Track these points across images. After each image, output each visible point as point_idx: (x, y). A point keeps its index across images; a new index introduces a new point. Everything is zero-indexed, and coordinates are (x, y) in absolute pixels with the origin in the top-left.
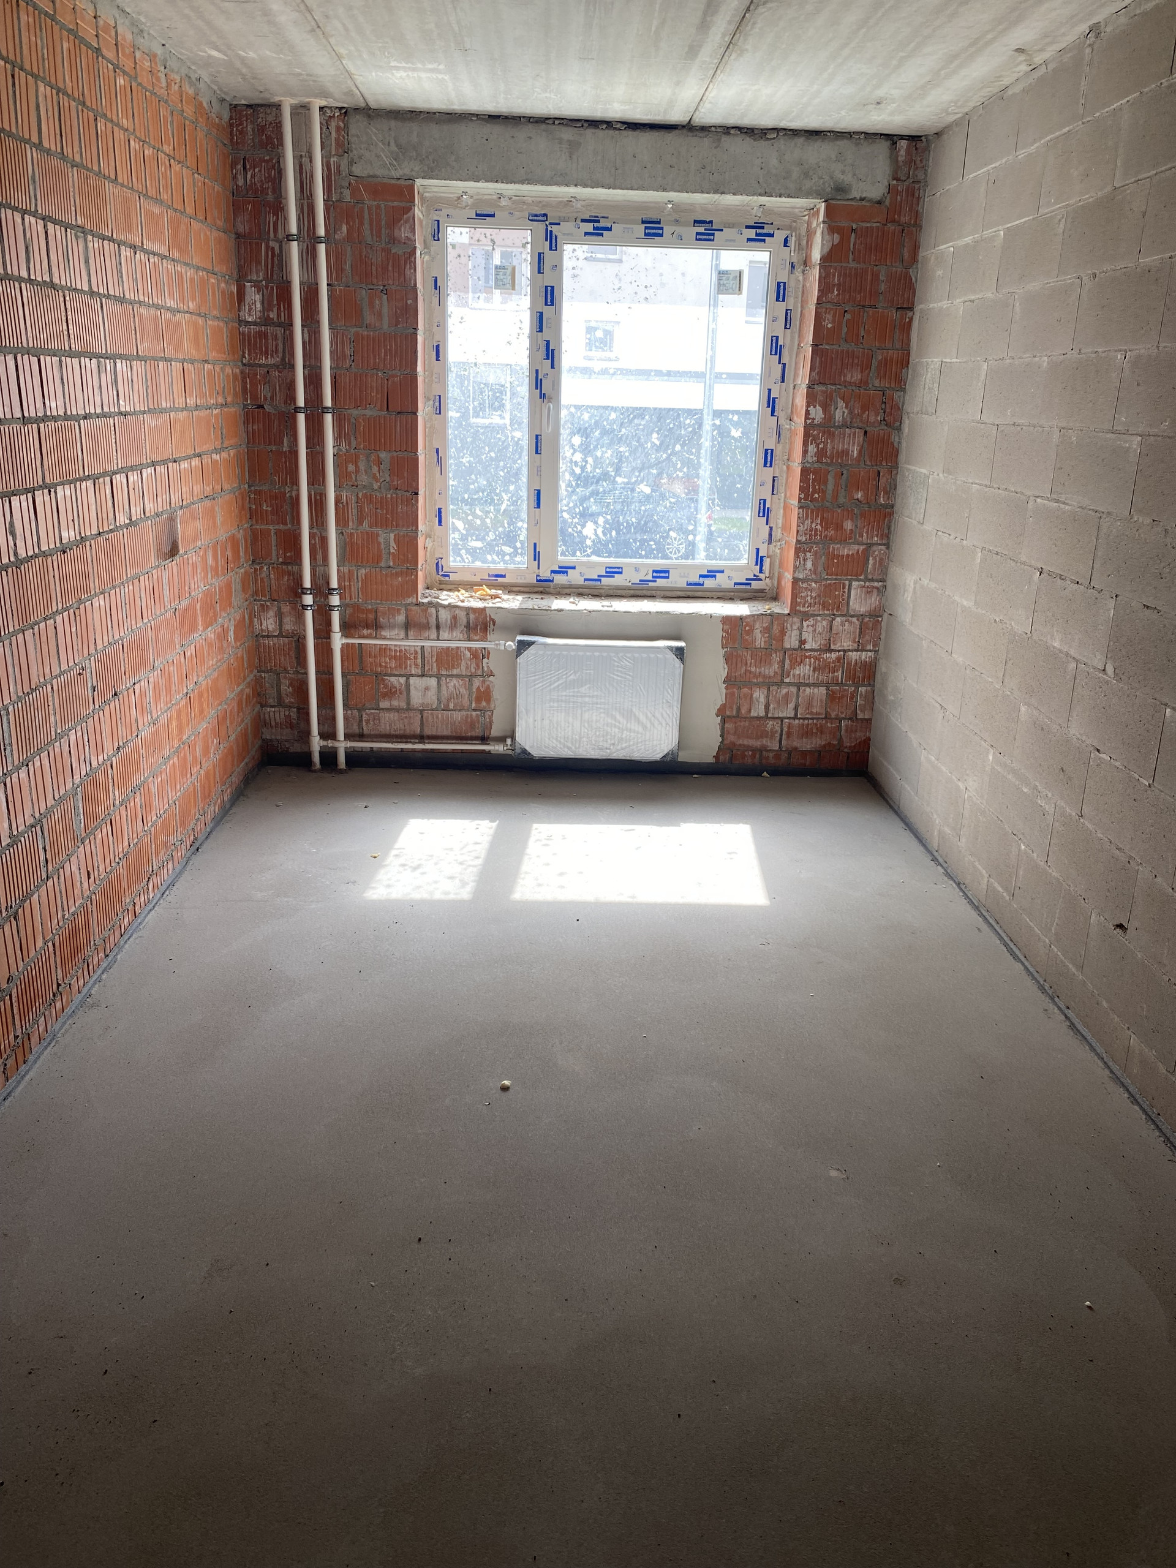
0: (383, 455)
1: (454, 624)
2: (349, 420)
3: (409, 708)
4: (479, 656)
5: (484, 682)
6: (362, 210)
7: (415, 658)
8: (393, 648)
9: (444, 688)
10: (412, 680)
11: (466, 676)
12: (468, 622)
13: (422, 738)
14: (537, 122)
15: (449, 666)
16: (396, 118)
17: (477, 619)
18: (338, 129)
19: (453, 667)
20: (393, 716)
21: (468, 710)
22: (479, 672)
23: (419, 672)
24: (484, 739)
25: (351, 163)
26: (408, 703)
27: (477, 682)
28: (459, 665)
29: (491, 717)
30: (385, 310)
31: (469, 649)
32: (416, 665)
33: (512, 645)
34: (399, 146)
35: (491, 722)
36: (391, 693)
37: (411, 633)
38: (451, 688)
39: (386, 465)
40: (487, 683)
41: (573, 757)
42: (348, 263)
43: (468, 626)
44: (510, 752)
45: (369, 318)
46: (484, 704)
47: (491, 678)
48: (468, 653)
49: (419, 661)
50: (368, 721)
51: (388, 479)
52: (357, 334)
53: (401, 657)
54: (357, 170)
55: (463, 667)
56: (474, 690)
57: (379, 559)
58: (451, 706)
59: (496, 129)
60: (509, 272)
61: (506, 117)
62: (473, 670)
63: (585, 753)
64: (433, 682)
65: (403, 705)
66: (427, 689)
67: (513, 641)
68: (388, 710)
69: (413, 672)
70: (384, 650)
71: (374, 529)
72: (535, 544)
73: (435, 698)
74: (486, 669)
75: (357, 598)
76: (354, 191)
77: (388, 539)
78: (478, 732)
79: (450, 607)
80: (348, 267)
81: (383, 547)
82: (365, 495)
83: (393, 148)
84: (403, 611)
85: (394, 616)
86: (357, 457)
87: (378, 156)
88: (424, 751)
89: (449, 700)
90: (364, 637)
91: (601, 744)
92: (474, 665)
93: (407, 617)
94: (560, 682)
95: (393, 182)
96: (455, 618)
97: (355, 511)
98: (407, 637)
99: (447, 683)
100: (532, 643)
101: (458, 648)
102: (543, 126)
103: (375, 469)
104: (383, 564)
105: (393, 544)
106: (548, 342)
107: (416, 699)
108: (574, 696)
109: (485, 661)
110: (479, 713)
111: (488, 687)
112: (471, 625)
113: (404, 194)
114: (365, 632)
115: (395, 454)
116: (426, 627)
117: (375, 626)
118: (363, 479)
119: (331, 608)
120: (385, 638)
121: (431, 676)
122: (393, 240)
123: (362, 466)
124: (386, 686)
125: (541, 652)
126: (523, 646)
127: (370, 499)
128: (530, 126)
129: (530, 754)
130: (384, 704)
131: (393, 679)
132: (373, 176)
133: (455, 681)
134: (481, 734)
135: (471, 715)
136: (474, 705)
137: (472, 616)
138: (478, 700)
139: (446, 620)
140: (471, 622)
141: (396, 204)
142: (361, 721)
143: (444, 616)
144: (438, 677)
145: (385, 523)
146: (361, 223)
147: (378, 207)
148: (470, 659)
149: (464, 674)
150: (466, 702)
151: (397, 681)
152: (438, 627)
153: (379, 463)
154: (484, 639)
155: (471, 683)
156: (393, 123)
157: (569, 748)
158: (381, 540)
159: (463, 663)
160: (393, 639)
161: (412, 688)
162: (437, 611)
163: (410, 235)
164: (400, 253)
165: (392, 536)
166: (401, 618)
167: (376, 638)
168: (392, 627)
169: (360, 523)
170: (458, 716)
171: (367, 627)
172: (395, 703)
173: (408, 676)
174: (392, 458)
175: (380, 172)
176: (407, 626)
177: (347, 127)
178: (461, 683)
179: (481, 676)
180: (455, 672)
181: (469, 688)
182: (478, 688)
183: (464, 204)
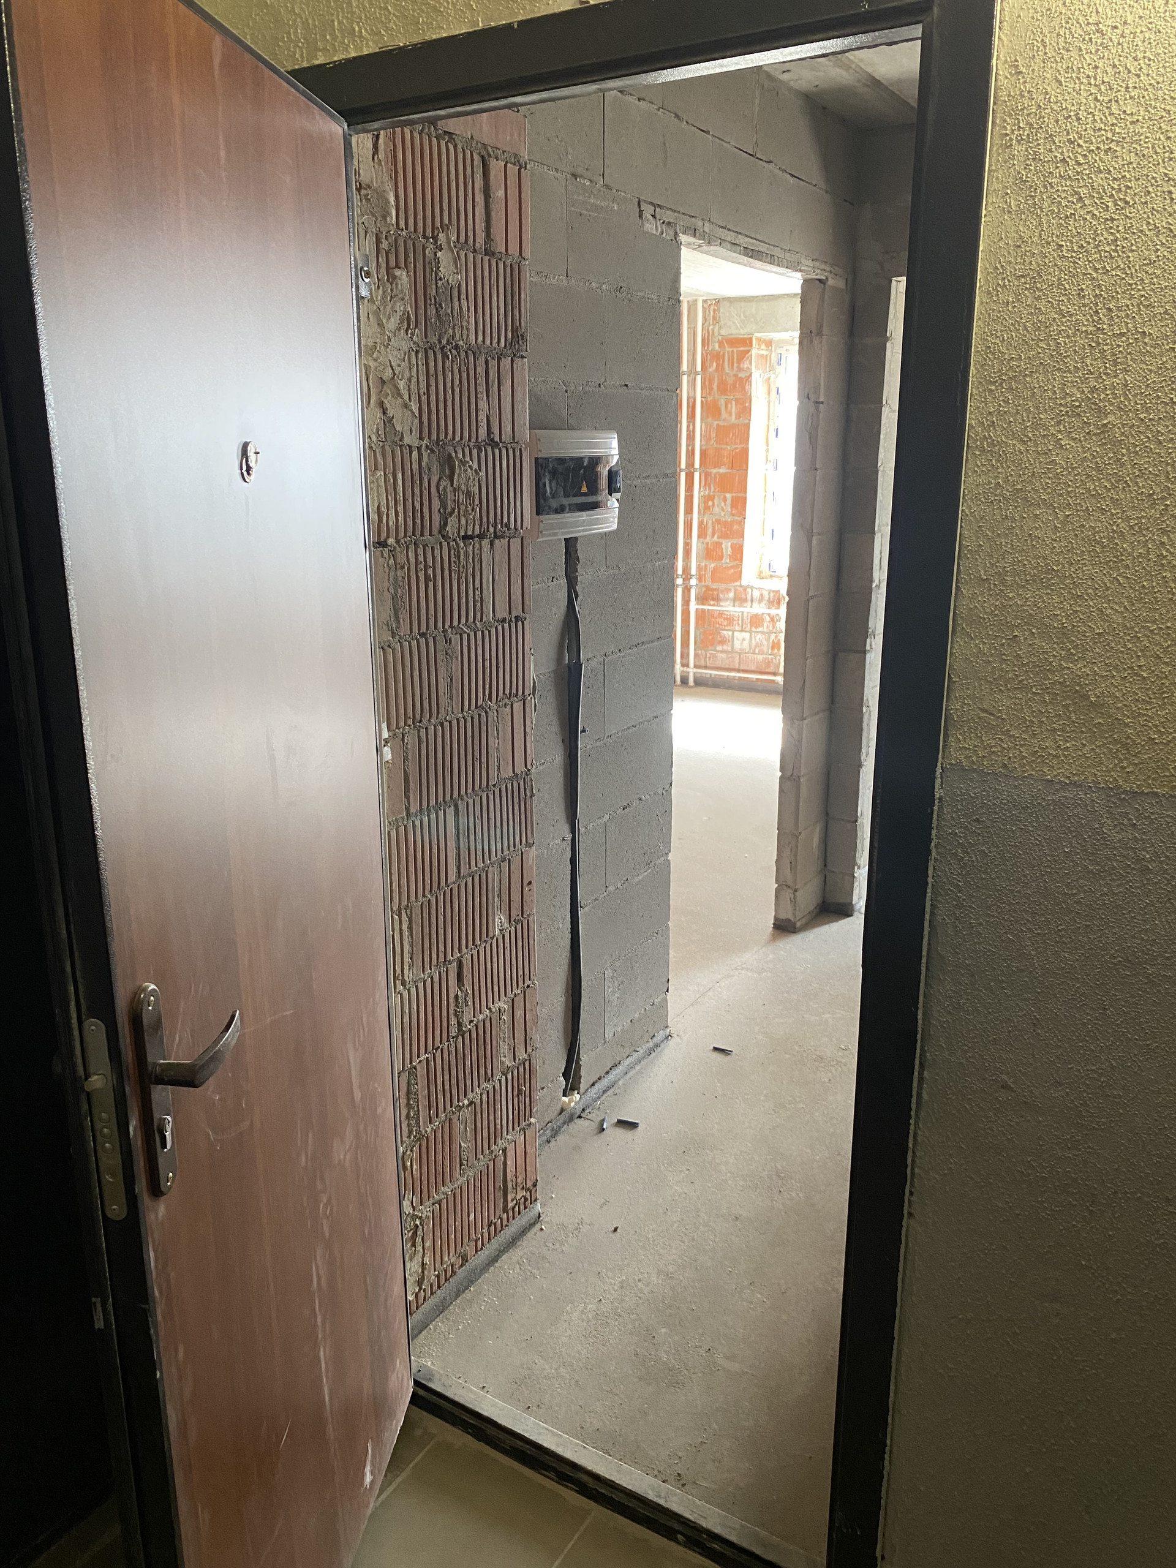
0: (728, 495)
1: (761, 600)
2: (711, 476)
3: (733, 651)
4: (774, 619)
5: (776, 637)
6: (724, 354)
7: (738, 620)
8: (726, 613)
9: (753, 639)
10: (736, 634)
11: (767, 633)
12: (769, 598)
13: (739, 671)
15: (757, 626)
16: (745, 301)
17: (774, 596)
18: (714, 310)
19: (760, 627)
20: (724, 655)
21: (766, 655)
22: (774, 631)
23: (740, 629)
24: (775, 675)
25: (720, 328)
26: (732, 648)
27: (773, 637)
28: (763, 626)
29: (779, 660)
30: (734, 410)
31: (769, 615)
32: (738, 624)
34: (745, 316)
35: (779, 663)
36: (723, 641)
37: (736, 604)
38: (758, 640)
39: (729, 501)
40: (779, 638)
42: (716, 384)
43: (769, 600)
45: (724, 415)
46: (776, 651)
48: (768, 619)
49: (740, 622)
50: (710, 658)
51: (730, 510)
52: (718, 425)
53: (730, 620)
54: (723, 332)
55: (765, 627)
56: (771, 641)
57: (721, 558)
58: (757, 651)
62: (771, 629)
64: (747, 635)
65: (729, 649)
66: (744, 640)
68: (721, 652)
69: (737, 629)
70: (721, 614)
71: (720, 540)
73: (748, 645)
74: (778, 628)
75: (709, 583)
76: (721, 343)
77: (727, 545)
78: (771, 669)
80: (715, 387)
81: (724, 551)
82: (716, 520)
83: (742, 317)
84: (733, 590)
85: (727, 593)
86: (714, 496)
87: (734, 323)
88: (740, 678)
89: (755, 647)
90: (710, 605)
92: (771, 626)
93: (735, 594)
95: (741, 336)
96: (762, 595)
97: (710, 530)
98: (734, 606)
99: (755, 636)
101: (763, 614)
103: (723, 504)
104: (723, 561)
105: (730, 549)
107: (737, 645)
109: (778, 623)
110: (773, 657)
111: (779, 641)
112: (771, 600)
113: (747, 342)
114: (712, 602)
115: (734, 495)
116: (745, 600)
117: (717, 599)
118: (716, 510)
119: (691, 587)
120: (722, 606)
121: (746, 632)
122: (740, 369)
123: (716, 501)
124: (721, 637)
127: (718, 521)
130: (719, 648)
131: (725, 632)
132: (731, 334)
133: (760, 636)
134: (773, 671)
135: (768, 658)
136: (770, 651)
137: (772, 595)
138: (773, 648)
139: (757, 596)
141: (742, 349)
142: (706, 657)
143: (756, 594)
144: (750, 632)
145: (725, 536)
146: (724, 361)
147: (733, 351)
148: (769, 622)
149: (765, 631)
150: (765, 649)
151: (727, 634)
152: (752, 601)
153: (725, 500)
154: (778, 609)
155: (769, 638)
156: (743, 304)
158: (723, 546)
159: (765, 624)
160: (727, 607)
161: (735, 639)
162: (752, 591)
163: (749, 366)
164: (743, 376)
165: (730, 544)
166: (731, 595)
167: (717, 606)
168: (726, 600)
169: (713, 536)
170: (760, 657)
171: (713, 599)
172: (725, 647)
173: (733, 631)
174: (732, 497)
175: (734, 331)
176: (735, 600)
177: (719, 310)
178: (763, 636)
179: (775, 633)
180: (760, 629)
181: (768, 640)
182: (773, 641)
183: (795, 343)
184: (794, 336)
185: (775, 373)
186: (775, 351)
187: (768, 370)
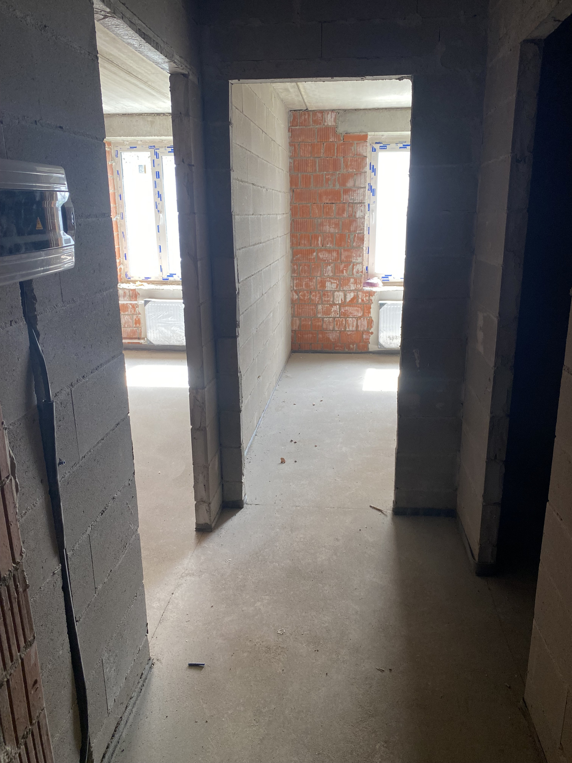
1: (125, 295)
4: (134, 307)
5: (137, 317)
12: (130, 294)
14: (139, 115)
15: (124, 311)
17: (133, 293)
19: (126, 311)
21: (132, 327)
22: (135, 313)
24: (139, 339)
27: (135, 317)
28: (128, 310)
29: (141, 330)
31: (131, 304)
33: (143, 302)
35: (141, 332)
38: (126, 319)
40: (138, 317)
41: (169, 344)
43: (129, 296)
44: (146, 343)
46: (138, 325)
47: (140, 315)
48: (131, 306)
55: (129, 311)
58: (126, 326)
59: (125, 119)
60: (143, 167)
61: (128, 114)
62: (133, 312)
63: (173, 343)
67: (143, 300)
72: (161, 266)
74: (137, 312)
79: (123, 289)
89: (125, 324)
91: (179, 339)
92: (133, 310)
94: (161, 315)
96: (125, 293)
99: (124, 317)
100: (149, 301)
101: (127, 304)
102: (141, 116)
106: (159, 192)
108: (167, 321)
109: (137, 309)
110: (136, 328)
111: (139, 319)
125: (153, 305)
128: (137, 116)
133: (127, 317)
134: (138, 336)
135: (134, 329)
136: (134, 326)
137: (131, 292)
138: (136, 323)
139: (122, 294)
143: (121, 292)
148: (132, 308)
149: (130, 314)
150: (131, 325)
154: (136, 300)
155: (133, 318)
157: (167, 341)
159: (129, 310)
170: (129, 330)
178: (129, 317)
179: (136, 314)
180: (126, 313)
181: (132, 319)
182: (135, 319)
183: (125, 144)
184: (124, 140)
185: (115, 162)
186: (113, 149)
187: (111, 160)
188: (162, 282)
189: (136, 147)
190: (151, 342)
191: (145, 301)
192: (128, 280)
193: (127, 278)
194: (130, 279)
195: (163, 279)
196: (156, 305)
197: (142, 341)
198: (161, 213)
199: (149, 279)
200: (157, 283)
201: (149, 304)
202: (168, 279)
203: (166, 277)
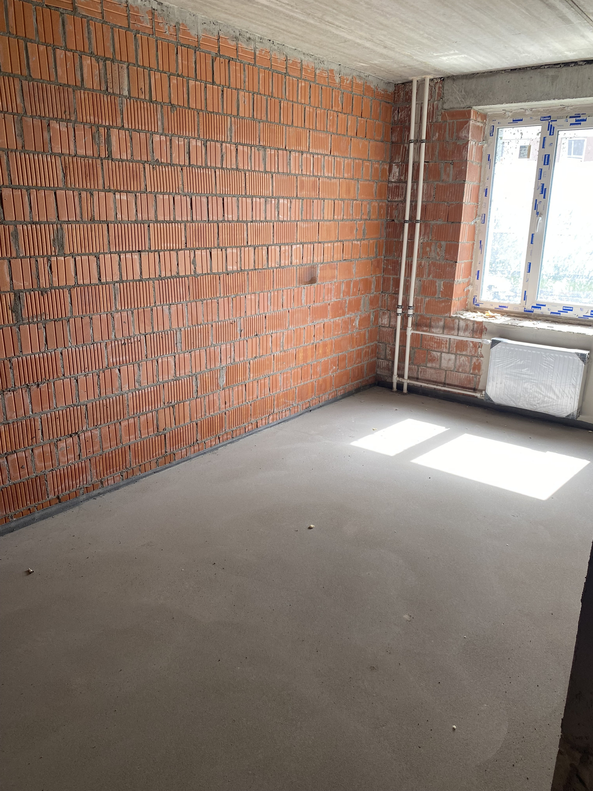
0: (443, 243)
1: (466, 329)
2: (430, 226)
3: (440, 368)
4: (476, 346)
5: (478, 360)
6: (446, 125)
7: (446, 344)
8: (436, 338)
9: (458, 361)
10: (443, 355)
11: (469, 356)
12: (473, 328)
13: (444, 384)
14: (536, 69)
15: (462, 350)
16: (466, 78)
17: (478, 327)
18: (439, 88)
19: (464, 351)
20: (432, 371)
21: (468, 373)
22: (476, 355)
23: (447, 351)
24: (475, 390)
25: (444, 103)
26: (440, 366)
27: (474, 360)
28: (466, 350)
29: (479, 379)
30: (451, 172)
31: (472, 342)
32: (446, 347)
33: (490, 341)
34: (466, 92)
35: (479, 381)
36: (432, 360)
37: (445, 331)
38: (461, 361)
39: (444, 248)
40: (480, 361)
41: (515, 406)
42: (437, 151)
43: (473, 330)
44: (483, 398)
45: (444, 177)
46: (477, 371)
47: (482, 359)
48: (471, 344)
49: (448, 345)
50: (421, 372)
51: (444, 255)
52: (437, 185)
53: (439, 343)
54: (446, 106)
55: (468, 351)
56: (473, 364)
57: (434, 293)
58: (460, 370)
59: (513, 76)
60: (527, 149)
61: (520, 69)
62: (473, 353)
63: (522, 406)
64: (453, 357)
65: (438, 366)
66: (450, 360)
67: (490, 340)
68: (431, 368)
69: (444, 351)
70: (432, 338)
71: (435, 279)
72: (525, 292)
73: (453, 365)
74: (479, 353)
75: (423, 312)
76: (443, 116)
77: (440, 284)
78: (472, 386)
79: (466, 320)
80: (437, 153)
81: (437, 288)
82: (432, 262)
83: (463, 93)
84: (443, 320)
85: (438, 322)
86: (431, 244)
87: (456, 98)
88: (445, 391)
89: (459, 367)
90: (424, 331)
91: (532, 402)
92: (474, 351)
93: (444, 323)
94: (512, 364)
95: (461, 109)
96: (467, 325)
97: (427, 270)
98: (443, 333)
99: (460, 358)
100: (499, 342)
101: (467, 341)
102: (539, 70)
103: (438, 250)
104: (436, 296)
105: (442, 287)
106: (543, 185)
107: (444, 364)
108: (519, 373)
109: (480, 349)
110: (473, 376)
111: (480, 363)
112: (475, 330)
113: (465, 115)
114: (425, 329)
115: (448, 243)
116: (453, 329)
117: (430, 326)
118: (433, 254)
119: (409, 315)
120: (433, 333)
121: (452, 354)
122: (458, 138)
123: (433, 248)
124: (431, 356)
125: (504, 347)
126: (494, 343)
127: (434, 264)
128: (532, 71)
129: (492, 401)
130: (429, 365)
131: (434, 353)
132: (453, 108)
133: (463, 358)
134: (473, 387)
135: (470, 376)
136: (471, 371)
137: (476, 325)
138: (474, 369)
139: (463, 326)
140: (475, 328)
141: (461, 120)
142: (418, 371)
143: (462, 324)
144: (456, 354)
145: (439, 276)
146: (445, 131)
147: (453, 122)
148: (472, 347)
149: (468, 354)
150: (468, 369)
151: (436, 354)
152: (458, 330)
153: (441, 247)
154: (480, 338)
155: (471, 360)
156: (464, 81)
157: (514, 401)
158: (437, 284)
159: (469, 349)
160: (437, 334)
161: (443, 359)
162: (459, 321)
163: (467, 135)
164: (461, 144)
165: (442, 282)
166: (441, 323)
167: (429, 332)
168: (437, 327)
169: (429, 276)
170: (463, 376)
171: (426, 326)
172: (434, 365)
173: (442, 352)
174: (447, 244)
175: (456, 106)
176: (444, 328)
177: (443, 87)
178: (466, 359)
179: (477, 357)
180: (464, 353)
181: (470, 362)
182: (475, 363)
183: (507, 116)
184: (507, 109)
185: (487, 143)
186: (489, 124)
187: (482, 140)
188: (522, 314)
189: (522, 120)
190: (489, 399)
191: (493, 341)
192: (476, 306)
193: (475, 304)
194: (478, 306)
195: (524, 311)
196: (508, 348)
197: (478, 395)
198: (540, 216)
199: (505, 309)
200: (516, 315)
201: (498, 346)
202: (533, 312)
203: (529, 308)
